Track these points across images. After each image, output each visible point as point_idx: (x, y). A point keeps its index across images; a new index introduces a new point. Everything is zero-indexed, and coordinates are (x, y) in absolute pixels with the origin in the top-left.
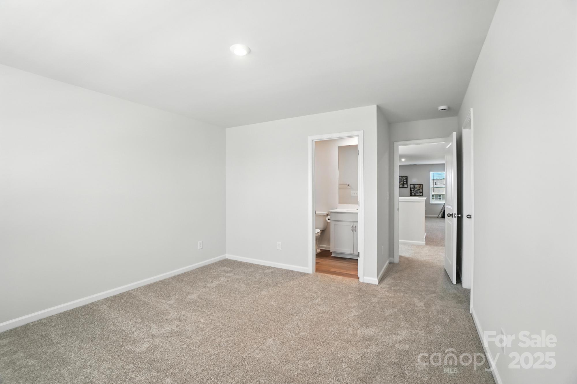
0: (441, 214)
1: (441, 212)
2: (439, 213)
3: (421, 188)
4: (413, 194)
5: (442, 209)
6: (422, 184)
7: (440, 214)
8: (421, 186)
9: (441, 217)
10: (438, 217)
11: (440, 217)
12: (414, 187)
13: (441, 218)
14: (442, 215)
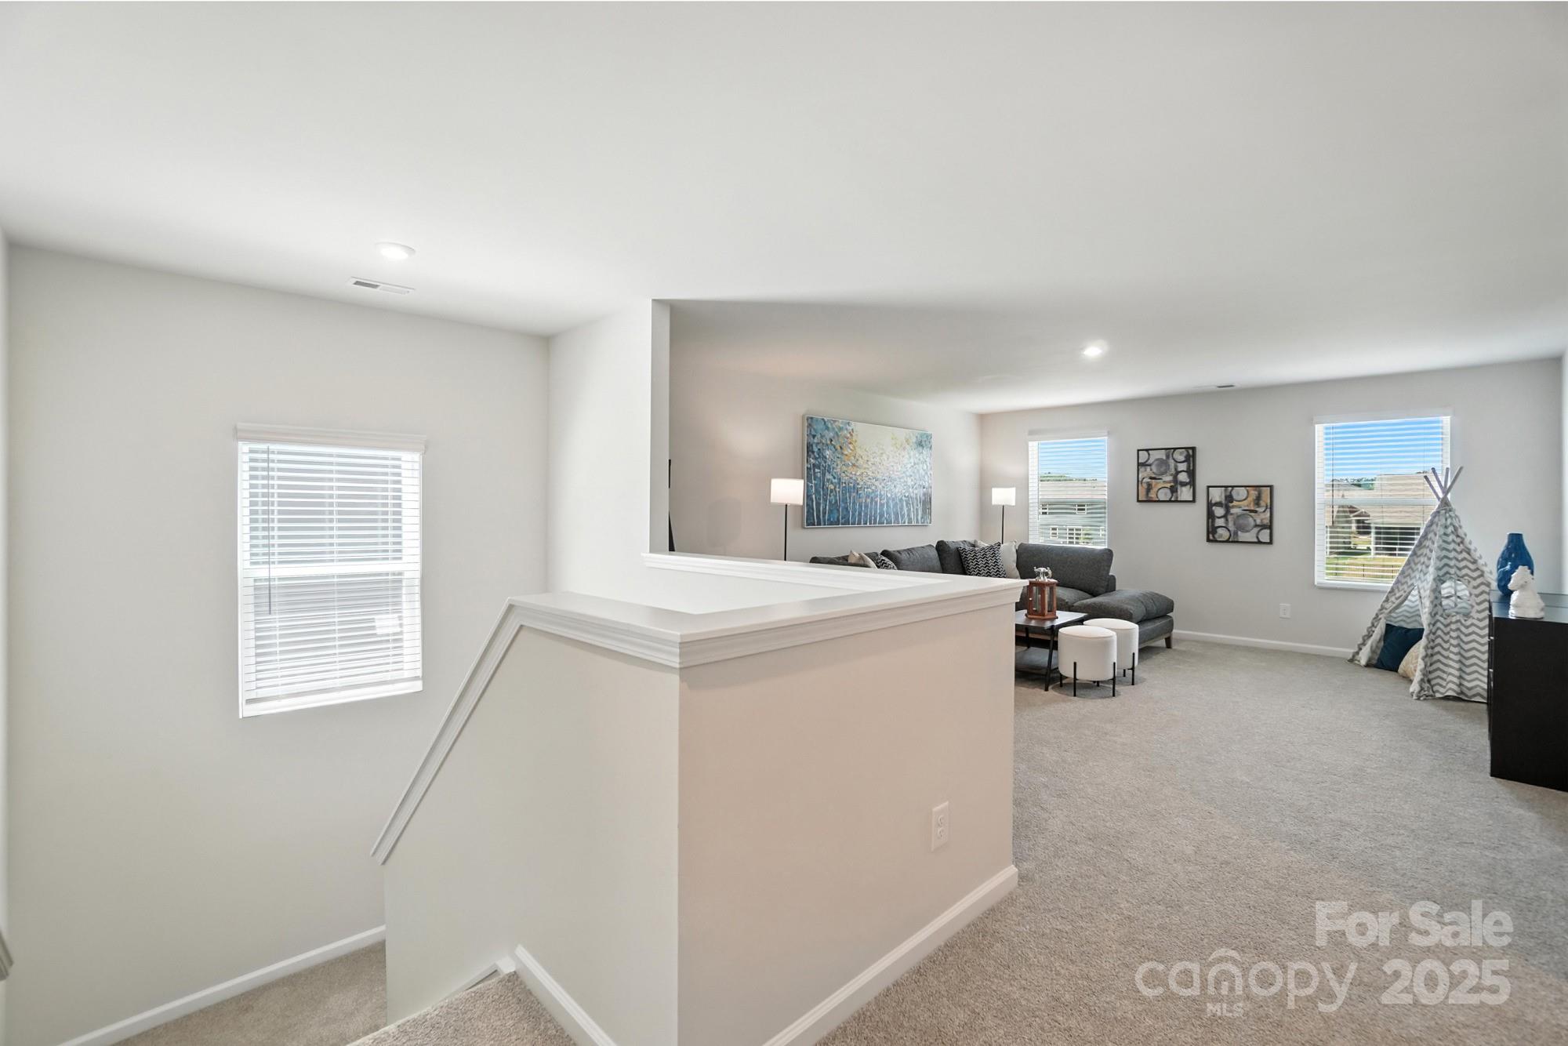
0: (1369, 643)
1: (1369, 636)
2: (1360, 641)
3: (1262, 503)
4: (1223, 534)
5: (1377, 618)
6: (1271, 487)
7: (1364, 644)
8: (1263, 495)
9: (1370, 660)
10: (1352, 660)
11: (1363, 662)
12: (1230, 498)
13: (1368, 665)
14: (1373, 652)
